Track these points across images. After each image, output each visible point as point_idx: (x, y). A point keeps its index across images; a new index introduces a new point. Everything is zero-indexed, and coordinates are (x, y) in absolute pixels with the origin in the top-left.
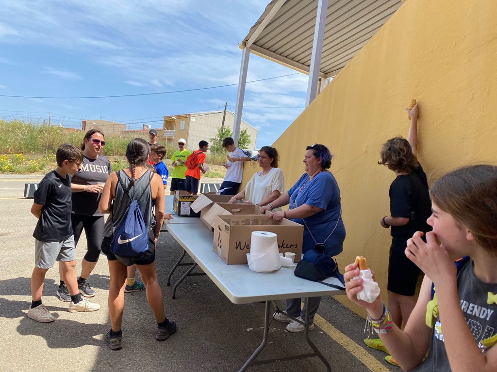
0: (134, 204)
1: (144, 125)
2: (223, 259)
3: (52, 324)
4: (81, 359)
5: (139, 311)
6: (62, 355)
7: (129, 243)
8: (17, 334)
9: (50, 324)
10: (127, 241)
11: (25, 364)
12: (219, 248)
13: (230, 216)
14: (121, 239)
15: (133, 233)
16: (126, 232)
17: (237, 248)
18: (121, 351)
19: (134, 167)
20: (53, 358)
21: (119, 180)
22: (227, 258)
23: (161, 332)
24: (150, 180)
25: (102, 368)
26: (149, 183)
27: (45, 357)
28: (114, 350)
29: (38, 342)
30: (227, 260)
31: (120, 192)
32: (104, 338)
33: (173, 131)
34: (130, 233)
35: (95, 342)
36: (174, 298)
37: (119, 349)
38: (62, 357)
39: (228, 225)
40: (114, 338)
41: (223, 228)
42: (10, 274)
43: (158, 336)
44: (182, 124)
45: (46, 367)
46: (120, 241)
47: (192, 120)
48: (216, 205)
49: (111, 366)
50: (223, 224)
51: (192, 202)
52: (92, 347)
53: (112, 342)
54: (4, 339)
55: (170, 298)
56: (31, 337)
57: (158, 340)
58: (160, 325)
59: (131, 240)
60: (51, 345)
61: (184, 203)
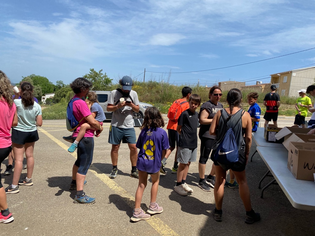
0: (230, 130)
1: (257, 82)
2: (294, 174)
3: (185, 197)
4: (197, 221)
5: (236, 201)
6: (188, 216)
7: (225, 155)
8: (168, 198)
9: (184, 197)
10: (224, 153)
11: (170, 215)
12: (291, 166)
13: (303, 143)
14: (220, 152)
15: (228, 149)
16: (223, 147)
17: (305, 168)
18: (221, 223)
19: (233, 107)
20: (183, 216)
21: (221, 115)
22: (296, 174)
23: (248, 217)
24: (242, 115)
25: (208, 229)
26: (241, 118)
27: (179, 214)
28: (217, 221)
29: (177, 206)
30: (296, 176)
31: (222, 123)
32: (211, 212)
33: (277, 84)
34: (226, 149)
35: (206, 214)
36: (262, 197)
37: (220, 221)
38: (188, 217)
39: (298, 150)
40: (217, 214)
41: (294, 151)
42: (170, 166)
43: (247, 220)
44: (285, 79)
45: (179, 220)
46: (219, 153)
47: (293, 75)
48: (294, 135)
49: (214, 230)
50: (294, 148)
51: (277, 132)
52: (205, 216)
53: (216, 216)
54: (162, 199)
55: (259, 197)
56: (174, 203)
57: (246, 222)
58: (248, 213)
59: (227, 153)
60: (183, 209)
61: (271, 133)
